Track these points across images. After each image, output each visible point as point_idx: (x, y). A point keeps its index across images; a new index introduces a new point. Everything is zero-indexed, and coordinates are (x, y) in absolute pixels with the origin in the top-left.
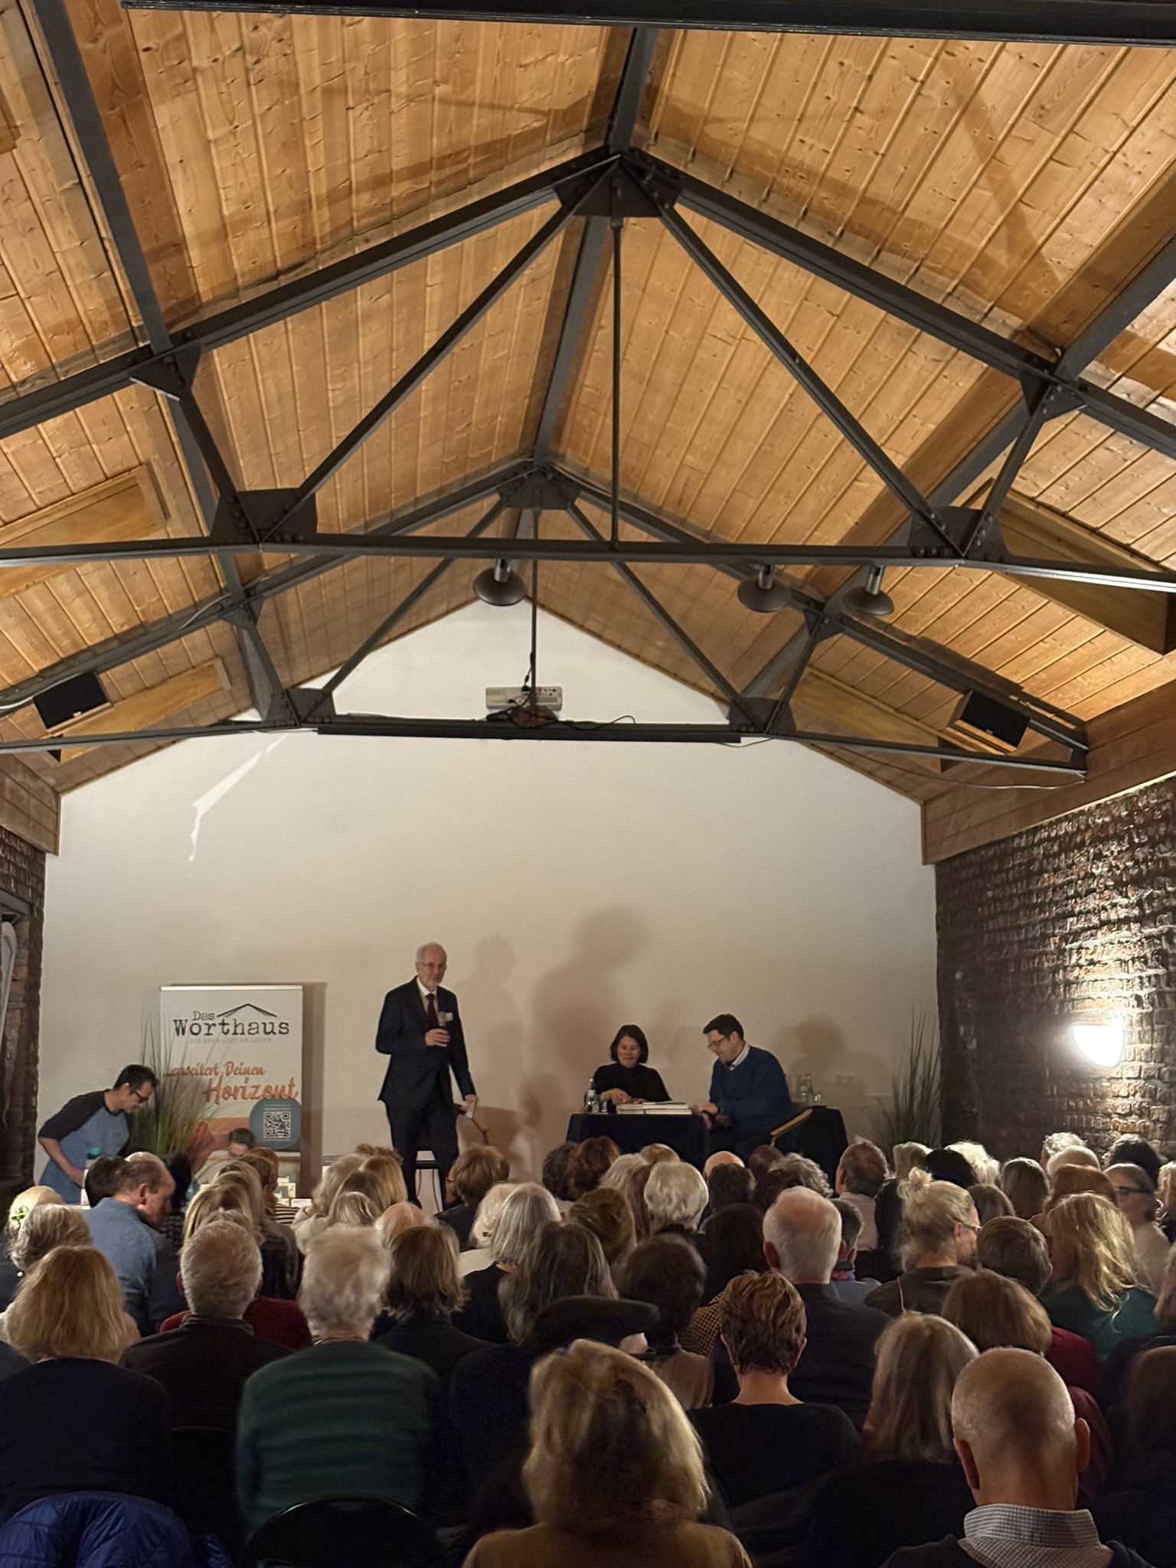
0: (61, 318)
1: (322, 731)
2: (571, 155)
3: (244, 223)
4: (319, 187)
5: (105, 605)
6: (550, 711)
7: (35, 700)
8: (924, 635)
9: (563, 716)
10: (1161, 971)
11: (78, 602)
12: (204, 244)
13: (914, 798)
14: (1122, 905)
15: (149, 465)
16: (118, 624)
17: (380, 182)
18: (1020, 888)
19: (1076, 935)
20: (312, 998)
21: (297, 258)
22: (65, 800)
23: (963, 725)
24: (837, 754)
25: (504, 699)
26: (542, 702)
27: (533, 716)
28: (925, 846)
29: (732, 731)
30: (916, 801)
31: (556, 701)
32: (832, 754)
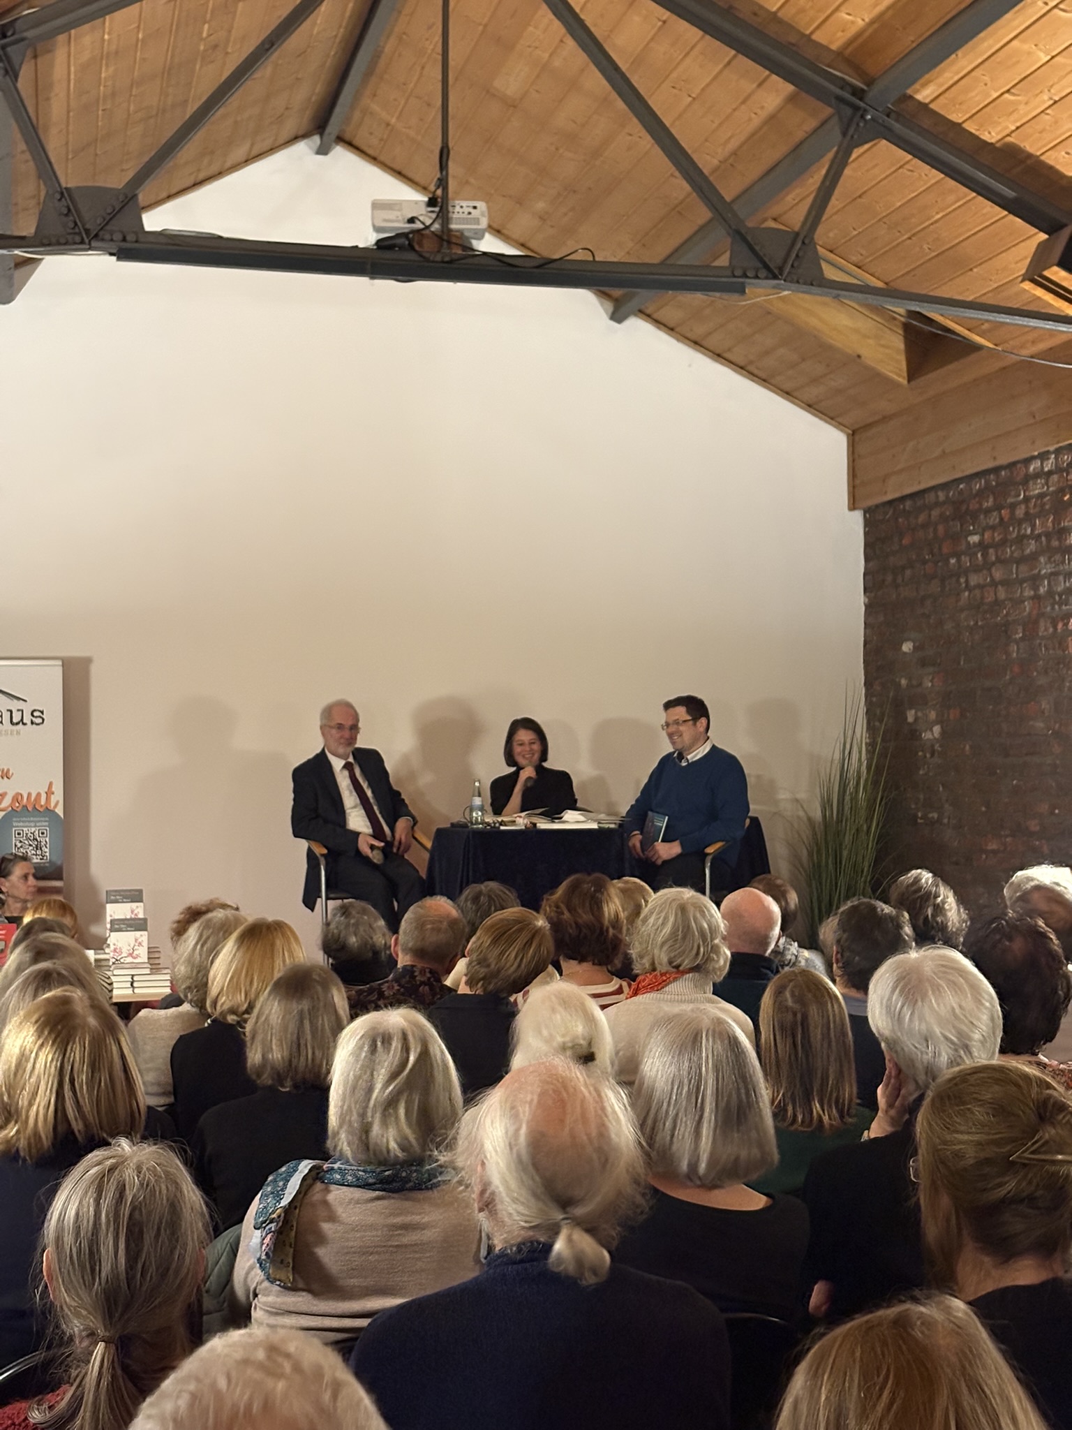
1: (124, 254)
13: (842, 425)
23: (1057, 274)
24: (751, 368)
25: (400, 218)
26: (456, 224)
27: (445, 243)
28: (854, 487)
29: (734, 276)
30: (842, 431)
31: (478, 224)
32: (742, 368)
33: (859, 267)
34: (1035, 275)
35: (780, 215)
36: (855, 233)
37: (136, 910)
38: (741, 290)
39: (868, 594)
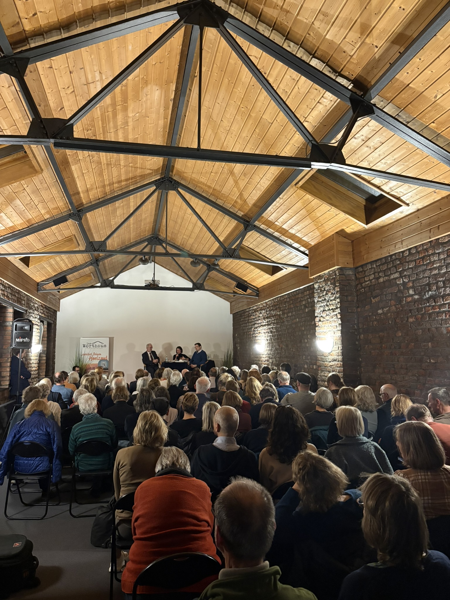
0: (55, 207)
1: (112, 288)
2: (158, 178)
3: (92, 189)
4: (107, 183)
5: (67, 263)
6: (158, 285)
7: (54, 281)
8: (229, 271)
9: (160, 285)
10: (271, 334)
11: (61, 262)
12: (83, 193)
13: (229, 301)
14: (265, 322)
15: (75, 235)
16: (70, 266)
17: (119, 182)
18: (247, 319)
19: (257, 328)
20: (111, 340)
21: (103, 196)
22: (61, 301)
25: (148, 282)
26: (156, 283)
27: (155, 286)
28: (231, 311)
39: (233, 327)
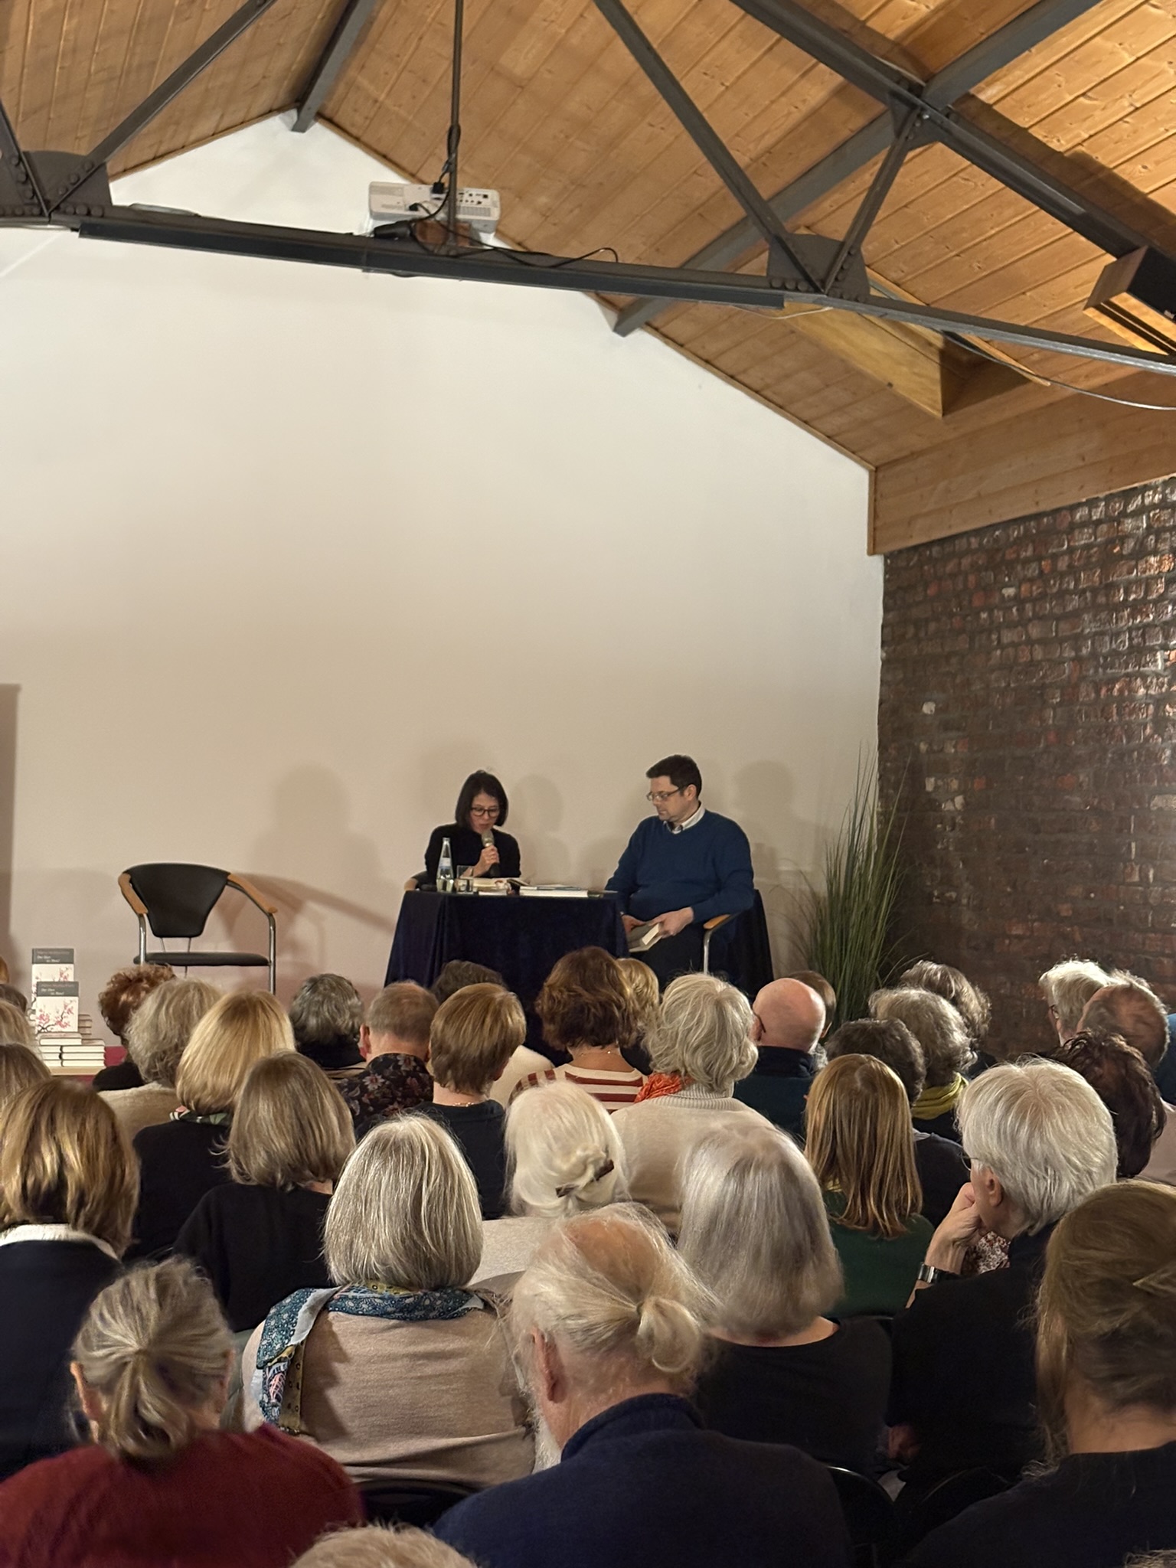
1: (89, 230)
6: (477, 231)
8: (1080, 148)
13: (865, 460)
23: (1127, 302)
24: (765, 393)
25: (401, 204)
26: (464, 214)
27: (451, 236)
28: (875, 529)
29: (772, 287)
30: (864, 466)
31: (489, 215)
32: (757, 392)
33: (898, 285)
34: (1101, 301)
35: (814, 224)
36: (897, 246)
37: (67, 973)
38: (778, 303)
39: (886, 648)
